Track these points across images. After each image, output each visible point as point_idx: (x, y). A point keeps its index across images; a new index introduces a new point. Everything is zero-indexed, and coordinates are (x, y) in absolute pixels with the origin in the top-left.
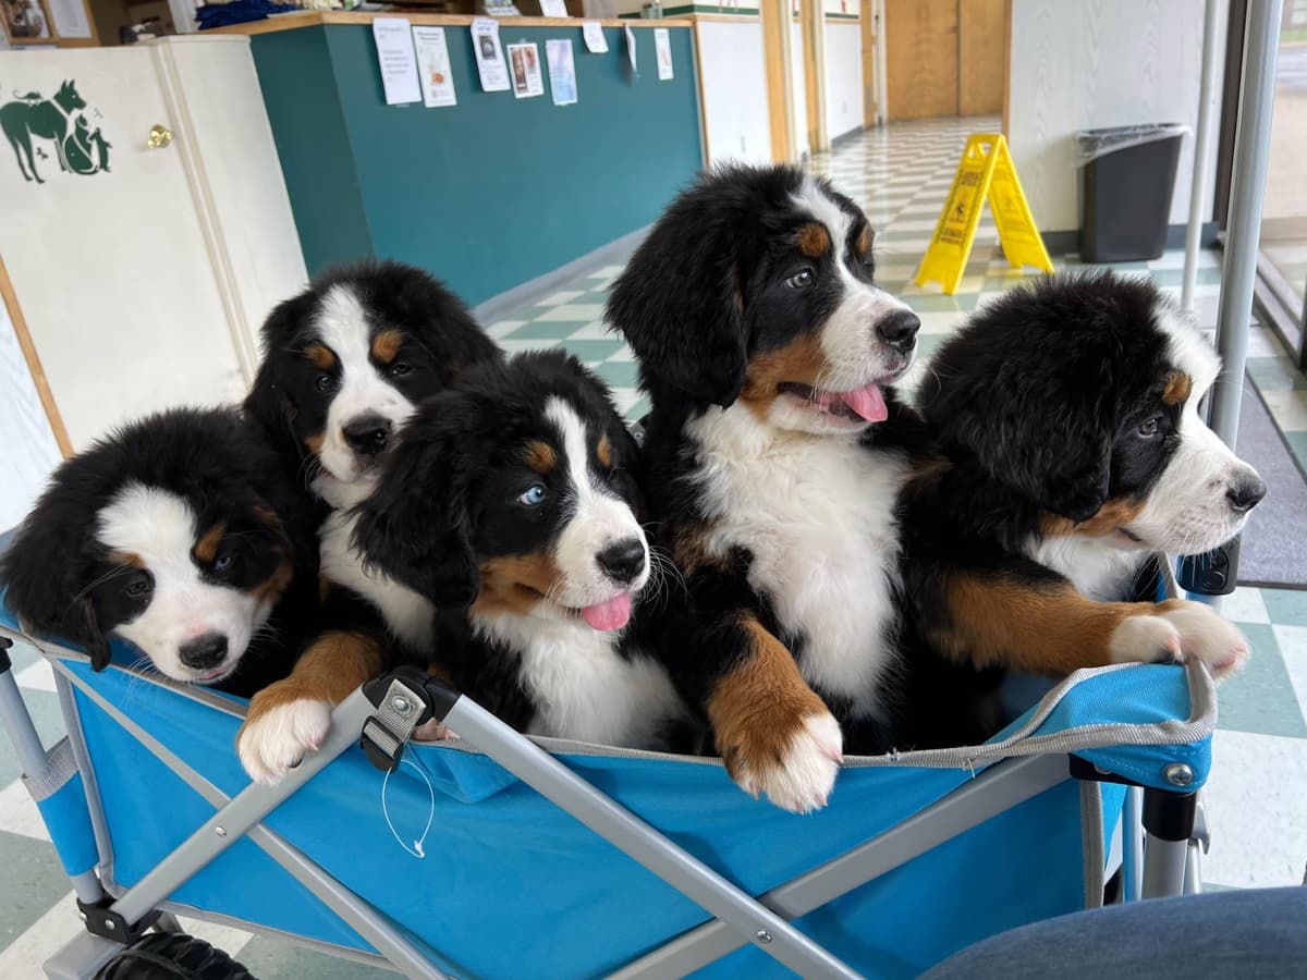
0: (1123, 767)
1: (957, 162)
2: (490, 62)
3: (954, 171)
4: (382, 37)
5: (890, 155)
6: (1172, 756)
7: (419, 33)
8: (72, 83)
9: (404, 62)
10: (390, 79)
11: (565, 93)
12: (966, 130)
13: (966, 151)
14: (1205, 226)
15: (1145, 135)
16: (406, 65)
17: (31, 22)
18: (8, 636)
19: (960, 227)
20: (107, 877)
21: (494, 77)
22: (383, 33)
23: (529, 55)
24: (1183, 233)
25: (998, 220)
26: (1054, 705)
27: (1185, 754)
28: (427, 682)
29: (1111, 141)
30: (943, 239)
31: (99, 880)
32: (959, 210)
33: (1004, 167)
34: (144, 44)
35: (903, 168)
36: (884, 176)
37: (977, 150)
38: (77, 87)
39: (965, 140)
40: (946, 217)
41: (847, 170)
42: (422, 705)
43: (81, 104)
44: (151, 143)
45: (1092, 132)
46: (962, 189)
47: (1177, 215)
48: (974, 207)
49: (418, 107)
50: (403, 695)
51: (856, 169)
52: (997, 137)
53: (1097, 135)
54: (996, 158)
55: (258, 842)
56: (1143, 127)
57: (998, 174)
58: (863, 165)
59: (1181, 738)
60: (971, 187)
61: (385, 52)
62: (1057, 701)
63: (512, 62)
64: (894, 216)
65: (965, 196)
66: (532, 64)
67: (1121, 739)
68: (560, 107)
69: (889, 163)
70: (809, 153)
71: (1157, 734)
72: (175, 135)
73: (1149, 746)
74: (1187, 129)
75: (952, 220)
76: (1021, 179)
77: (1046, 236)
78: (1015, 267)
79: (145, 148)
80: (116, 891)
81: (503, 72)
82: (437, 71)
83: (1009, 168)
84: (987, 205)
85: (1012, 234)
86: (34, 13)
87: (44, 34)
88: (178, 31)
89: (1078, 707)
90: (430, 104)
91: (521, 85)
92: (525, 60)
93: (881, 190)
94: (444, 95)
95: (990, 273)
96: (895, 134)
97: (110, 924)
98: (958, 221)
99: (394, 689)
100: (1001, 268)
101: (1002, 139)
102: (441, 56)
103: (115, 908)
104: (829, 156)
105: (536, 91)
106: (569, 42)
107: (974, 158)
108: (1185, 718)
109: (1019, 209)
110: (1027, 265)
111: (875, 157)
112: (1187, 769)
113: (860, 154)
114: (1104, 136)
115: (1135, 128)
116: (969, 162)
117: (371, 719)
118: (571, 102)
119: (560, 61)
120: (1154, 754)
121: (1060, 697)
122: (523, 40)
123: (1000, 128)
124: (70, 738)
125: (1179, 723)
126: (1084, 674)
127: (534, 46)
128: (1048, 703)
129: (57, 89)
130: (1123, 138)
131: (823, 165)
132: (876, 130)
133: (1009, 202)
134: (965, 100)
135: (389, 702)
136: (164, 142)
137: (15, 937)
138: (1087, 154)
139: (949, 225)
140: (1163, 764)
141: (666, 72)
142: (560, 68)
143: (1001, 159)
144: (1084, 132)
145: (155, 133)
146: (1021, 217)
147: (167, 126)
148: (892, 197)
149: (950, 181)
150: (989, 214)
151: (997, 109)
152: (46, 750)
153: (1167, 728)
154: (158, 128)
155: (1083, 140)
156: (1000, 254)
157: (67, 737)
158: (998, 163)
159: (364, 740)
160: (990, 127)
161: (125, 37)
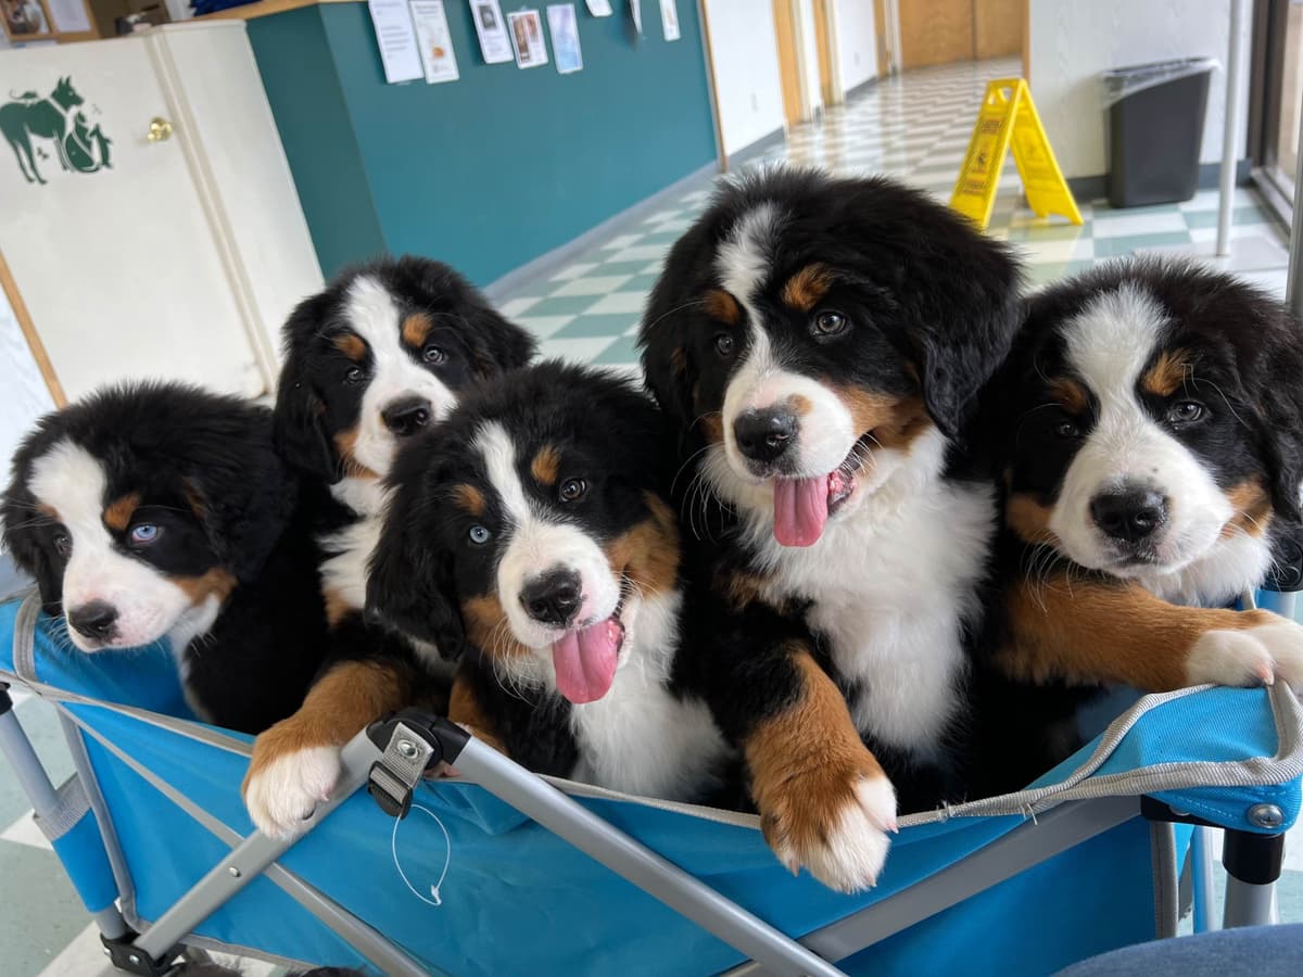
0: (1202, 807)
1: (978, 108)
2: (492, 33)
3: (974, 118)
4: (378, 13)
5: (905, 105)
6: (1260, 796)
7: (418, 7)
8: (68, 80)
9: (401, 38)
10: (389, 57)
11: (570, 61)
12: (985, 74)
13: (986, 97)
14: (1239, 164)
15: (1173, 71)
16: (406, 41)
17: (30, 18)
18: (6, 680)
19: (983, 178)
20: (129, 911)
21: (496, 46)
22: (380, 9)
23: (531, 23)
24: (1216, 171)
25: (1022, 167)
26: (1120, 738)
27: (1274, 794)
28: (433, 725)
29: (1137, 79)
30: (965, 191)
31: (121, 915)
32: (981, 160)
33: (1026, 113)
34: (141, 34)
35: (920, 118)
36: (900, 127)
37: (998, 97)
38: (73, 84)
39: (983, 85)
40: (966, 168)
41: (862, 123)
42: (430, 750)
43: (78, 101)
44: (151, 136)
45: (1117, 71)
46: (983, 138)
47: (1210, 152)
48: (996, 156)
49: (420, 83)
50: (409, 739)
51: (870, 122)
52: (1017, 80)
53: (1121, 74)
54: (1017, 104)
55: (274, 880)
56: (1171, 63)
57: (1021, 120)
58: (877, 117)
59: (1269, 778)
60: (992, 136)
61: (383, 29)
62: (1124, 734)
63: (514, 32)
64: (912, 169)
65: (986, 145)
66: (534, 32)
67: (1201, 780)
68: (565, 75)
69: (905, 114)
70: (822, 109)
71: (1241, 774)
72: (176, 127)
73: (1233, 788)
74: (1216, 63)
75: (974, 171)
76: (1045, 125)
77: (1072, 182)
78: (1040, 216)
79: (146, 141)
80: (138, 924)
81: (504, 43)
82: (438, 46)
83: (1032, 115)
84: (1010, 153)
85: (1037, 183)
86: (31, 9)
87: (44, 30)
88: (174, 19)
89: (1148, 741)
90: (432, 79)
91: (524, 55)
92: (527, 28)
93: (899, 143)
94: (446, 70)
95: (1016, 223)
96: (910, 82)
97: (135, 959)
98: (980, 171)
99: (399, 733)
100: (1026, 219)
101: (1023, 83)
102: (441, 29)
103: (138, 942)
104: (843, 110)
105: (540, 60)
106: (570, 7)
107: (995, 105)
108: (1272, 755)
109: (1044, 156)
110: (1053, 213)
111: (891, 108)
112: (1275, 811)
113: (874, 106)
114: (1130, 75)
115: (1162, 64)
116: (991, 110)
117: (377, 764)
118: (575, 69)
119: (563, 28)
120: (1238, 795)
121: (1127, 728)
122: (524, 8)
123: (1020, 70)
124: (80, 776)
125: (1266, 761)
126: (1153, 700)
127: (535, 13)
128: (1113, 735)
129: (53, 86)
130: (1150, 75)
131: (838, 119)
132: (891, 79)
133: (1032, 149)
134: (982, 43)
135: (395, 746)
136: (165, 135)
137: (52, 957)
138: (1113, 94)
139: (971, 176)
140: (1248, 805)
141: (672, 31)
142: (563, 35)
143: (1022, 105)
144: (1109, 71)
145: (155, 126)
146: (1045, 164)
147: (166, 117)
148: (909, 149)
149: (970, 130)
150: (1011, 162)
151: (1016, 49)
152: (56, 788)
153: (1254, 767)
154: (158, 121)
155: (1108, 80)
156: (1024, 203)
157: (76, 775)
158: (1020, 109)
159: (372, 786)
160: (1007, 70)
161: (120, 29)
